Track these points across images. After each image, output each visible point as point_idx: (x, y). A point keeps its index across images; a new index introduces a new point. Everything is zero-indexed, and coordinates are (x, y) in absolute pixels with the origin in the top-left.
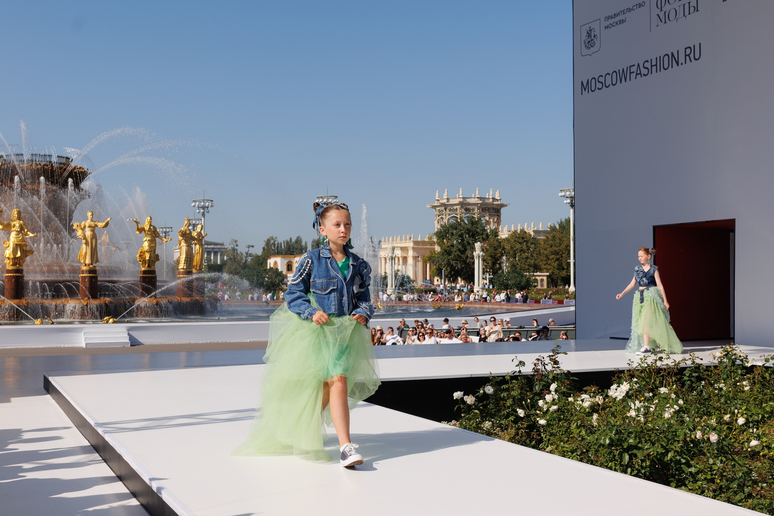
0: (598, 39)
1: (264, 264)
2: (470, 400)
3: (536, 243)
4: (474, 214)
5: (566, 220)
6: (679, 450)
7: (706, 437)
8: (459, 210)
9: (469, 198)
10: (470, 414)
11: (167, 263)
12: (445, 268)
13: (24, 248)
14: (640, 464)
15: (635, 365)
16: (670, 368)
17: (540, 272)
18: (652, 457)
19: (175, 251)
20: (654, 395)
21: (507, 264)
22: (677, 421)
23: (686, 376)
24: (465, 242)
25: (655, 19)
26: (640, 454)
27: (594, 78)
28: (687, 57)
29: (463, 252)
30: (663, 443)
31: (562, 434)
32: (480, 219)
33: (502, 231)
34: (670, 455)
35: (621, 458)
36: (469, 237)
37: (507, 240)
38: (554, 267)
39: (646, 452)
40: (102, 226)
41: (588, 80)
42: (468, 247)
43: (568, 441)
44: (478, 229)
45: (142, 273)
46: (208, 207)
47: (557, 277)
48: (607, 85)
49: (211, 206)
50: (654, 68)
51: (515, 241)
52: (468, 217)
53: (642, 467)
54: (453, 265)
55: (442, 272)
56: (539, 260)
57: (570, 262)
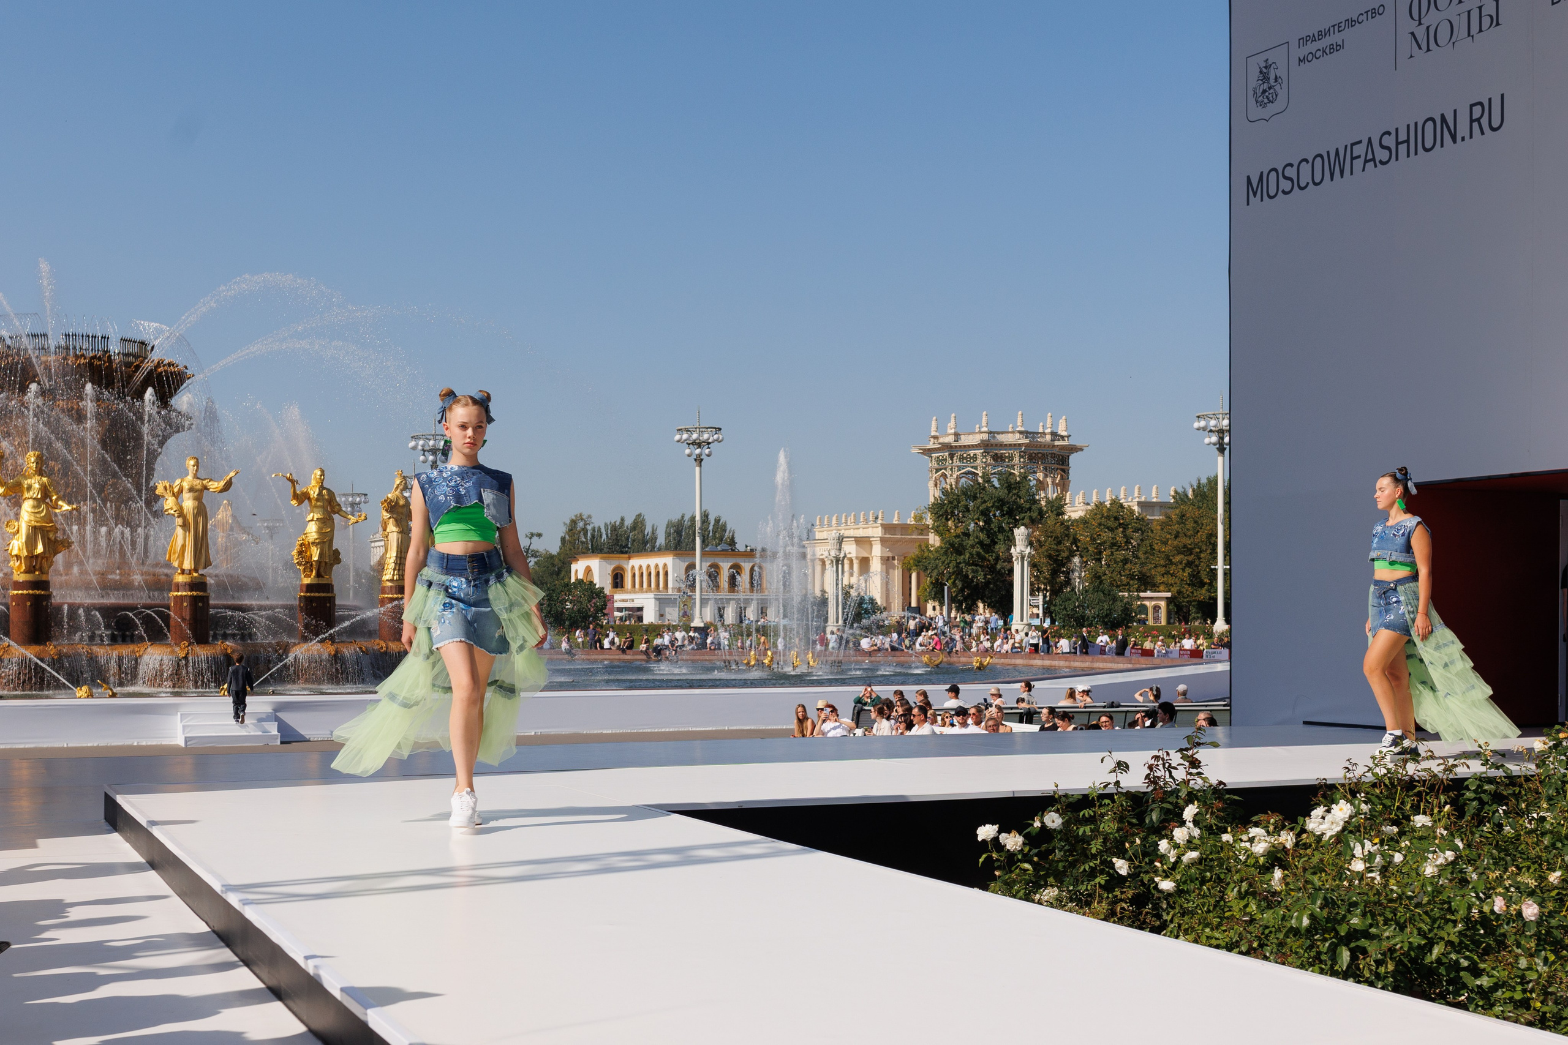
0: (1285, 85)
1: (563, 573)
3: (1143, 528)
4: (1013, 467)
5: (1208, 479)
6: (1456, 940)
7: (1515, 909)
8: (979, 457)
9: (1003, 433)
10: (1011, 872)
11: (356, 571)
13: (51, 535)
14: (1375, 970)
15: (1359, 771)
16: (1435, 777)
17: (1152, 591)
18: (1398, 954)
19: (373, 545)
20: (1401, 831)
21: (1083, 574)
22: (1451, 881)
23: (1469, 789)
24: (992, 526)
25: (1406, 42)
26: (1373, 948)
27: (1275, 170)
28: (1475, 125)
29: (988, 547)
30: (1422, 925)
31: (1209, 911)
32: (1024, 477)
33: (1072, 503)
34: (1436, 951)
35: (1334, 959)
36: (1002, 515)
37: (1083, 521)
38: (1182, 581)
39: (1385, 945)
40: (219, 490)
41: (1262, 173)
42: (1000, 538)
43: (1219, 925)
44: (1020, 498)
45: (304, 589)
47: (1188, 603)
48: (1303, 184)
52: (1000, 473)
54: (967, 576)
55: (943, 590)
56: (1150, 566)
57: (1216, 570)
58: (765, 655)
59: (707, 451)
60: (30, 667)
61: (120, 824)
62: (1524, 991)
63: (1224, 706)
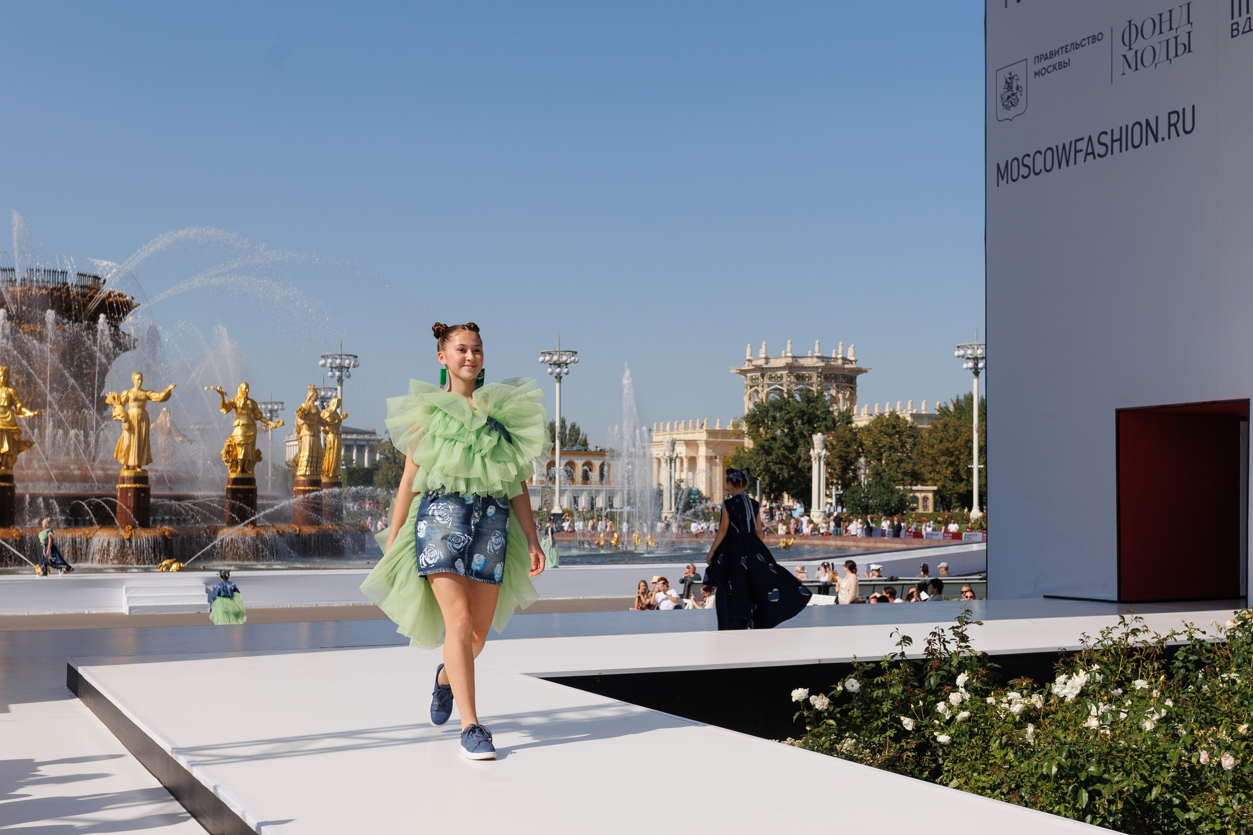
0: (1024, 93)
2: (820, 702)
3: (915, 435)
4: (811, 385)
5: (965, 396)
6: (1170, 783)
7: (1216, 761)
8: (785, 377)
9: (803, 357)
10: (819, 726)
11: (274, 465)
12: (761, 477)
13: (16, 437)
14: (1107, 807)
15: (1091, 643)
16: (1150, 647)
17: (922, 485)
18: (1126, 795)
19: (288, 444)
20: (1125, 692)
21: (867, 471)
22: (1165, 735)
23: (1177, 659)
24: (795, 433)
25: (1119, 62)
26: (1107, 792)
27: (1016, 159)
28: (1173, 128)
29: (792, 449)
30: (1144, 772)
31: (976, 759)
32: (821, 393)
33: (859, 414)
34: (1155, 792)
35: (1076, 798)
36: (803, 424)
37: (867, 429)
38: (946, 477)
39: (1116, 788)
40: (160, 399)
41: (1007, 162)
42: (801, 441)
43: (985, 770)
44: (817, 410)
46: (348, 368)
47: (950, 494)
48: (1037, 171)
49: (354, 366)
50: (1117, 145)
51: (881, 432)
52: (801, 390)
53: (1110, 813)
54: (774, 472)
55: (756, 484)
56: (921, 465)
57: (972, 468)
58: (613, 536)
59: (565, 370)
61: (81, 690)
62: (1222, 823)
63: (980, 579)
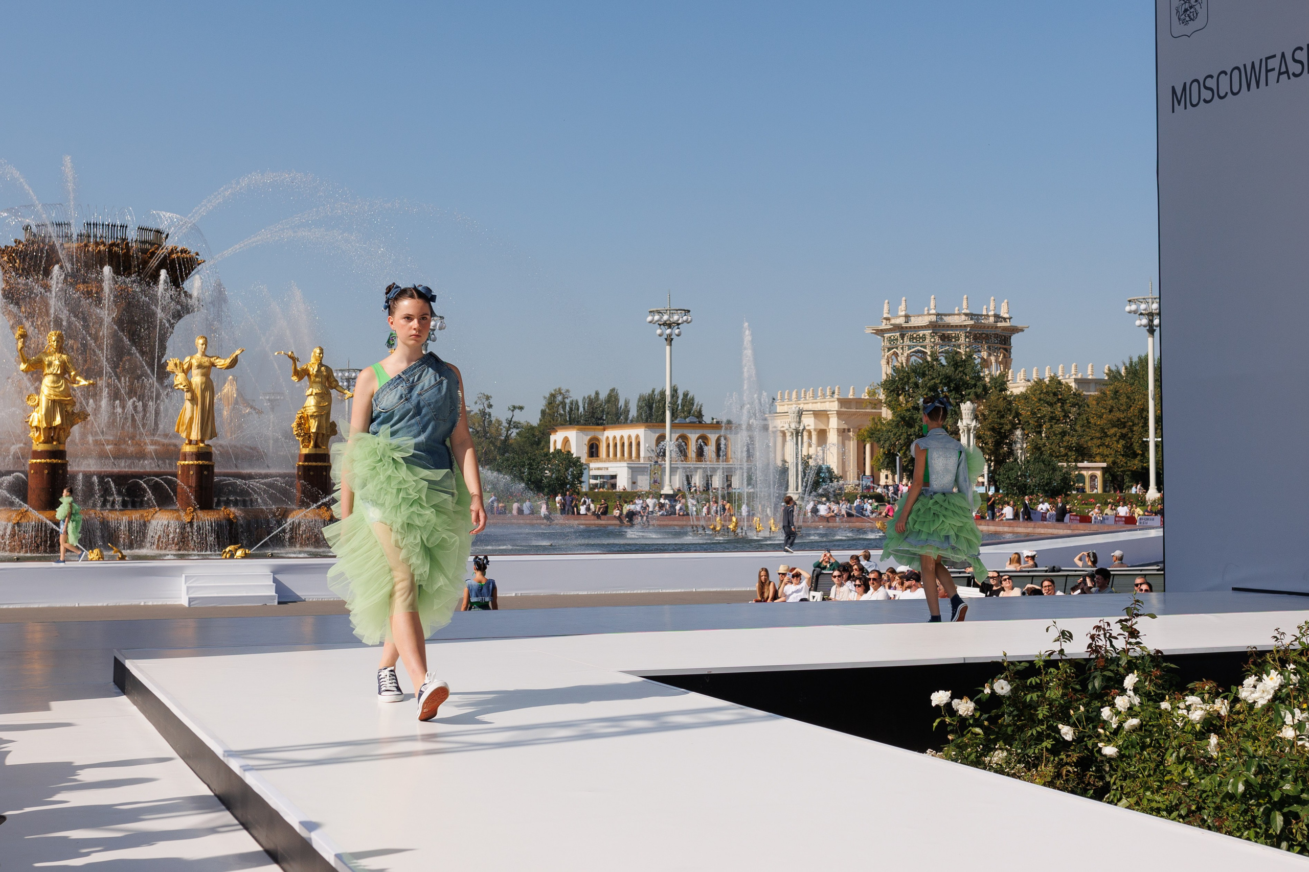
0: (1204, 5)
1: (543, 443)
3: (1080, 403)
4: (959, 347)
5: (1140, 358)
9: (949, 315)
10: (963, 736)
12: (900, 452)
13: (69, 408)
15: (1287, 641)
17: (1089, 461)
21: (1025, 446)
26: (1304, 813)
27: (1197, 81)
31: (1149, 775)
32: (970, 356)
33: (1014, 379)
35: (1268, 821)
36: (950, 391)
37: (1024, 397)
38: (1117, 452)
40: (226, 366)
41: (1185, 84)
43: (1160, 788)
44: (966, 375)
45: (303, 459)
47: (1122, 471)
49: (440, 329)
51: (1040, 400)
52: (946, 352)
55: (894, 461)
56: (1088, 439)
57: (1148, 442)
58: (731, 520)
59: (677, 331)
60: (46, 531)
61: (128, 687)
63: (1158, 570)
